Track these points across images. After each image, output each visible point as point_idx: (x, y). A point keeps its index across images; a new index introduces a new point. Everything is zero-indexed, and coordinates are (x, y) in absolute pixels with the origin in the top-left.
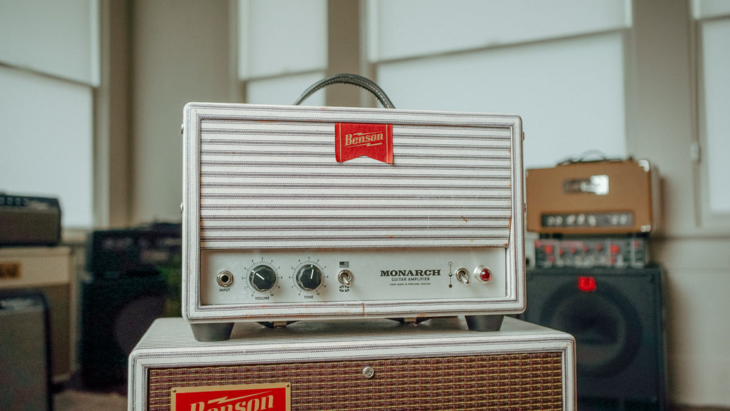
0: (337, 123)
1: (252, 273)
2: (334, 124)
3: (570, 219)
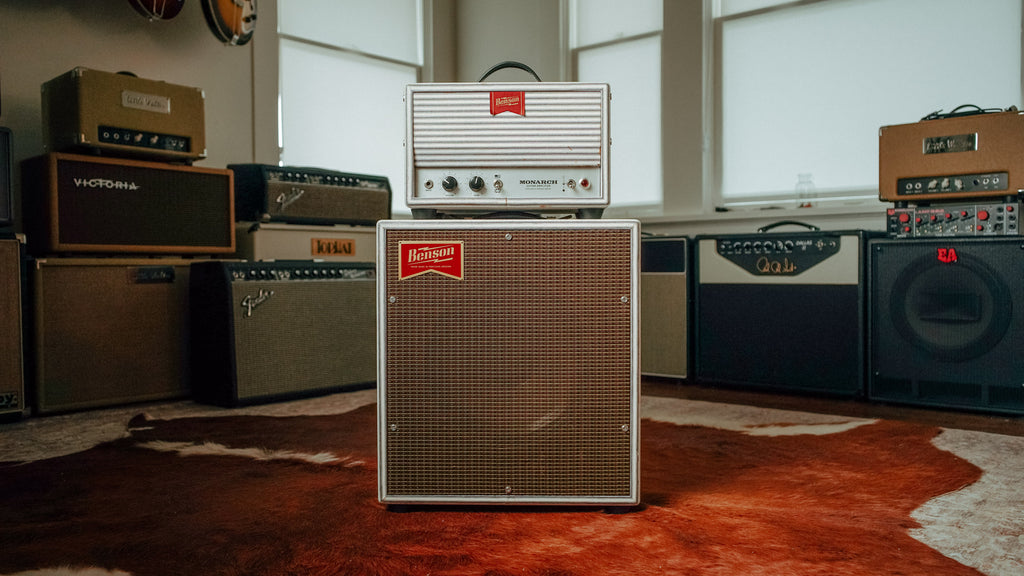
1: (443, 181)
2: (489, 93)
3: (932, 184)
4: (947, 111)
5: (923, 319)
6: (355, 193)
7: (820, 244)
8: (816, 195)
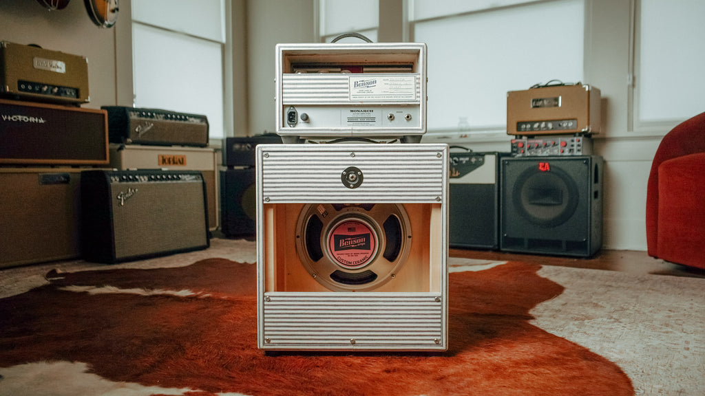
3: (536, 125)
4: (544, 83)
5: (531, 204)
6: (185, 125)
7: (473, 160)
8: (469, 130)
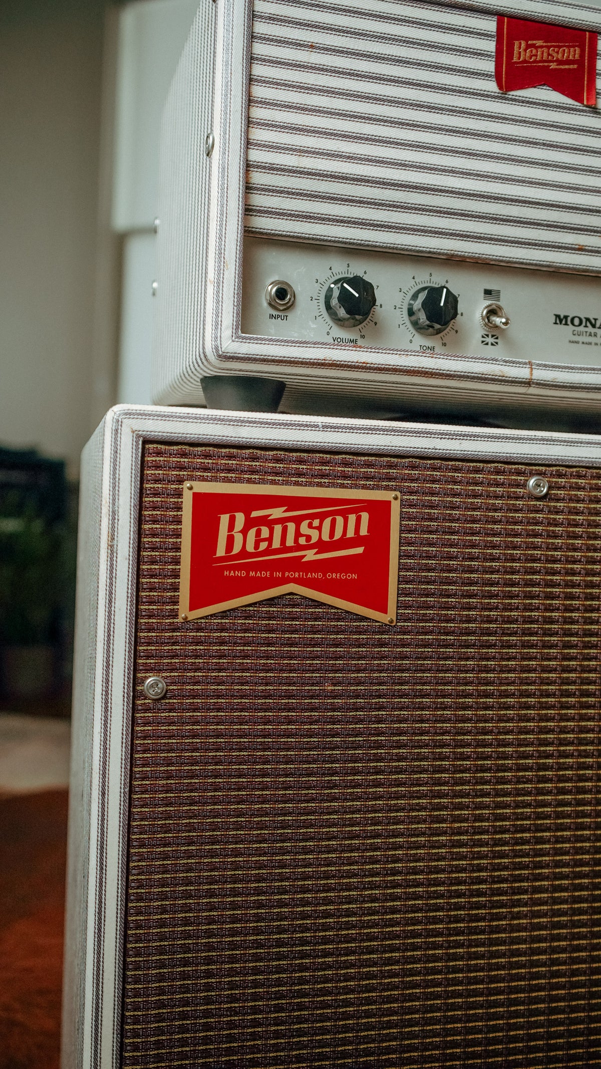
0: (500, 16)
1: (330, 290)
2: (495, 18)
